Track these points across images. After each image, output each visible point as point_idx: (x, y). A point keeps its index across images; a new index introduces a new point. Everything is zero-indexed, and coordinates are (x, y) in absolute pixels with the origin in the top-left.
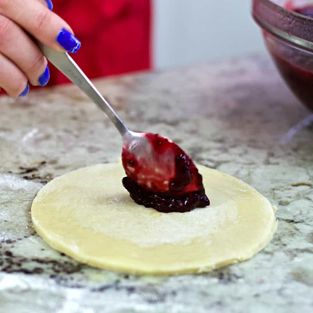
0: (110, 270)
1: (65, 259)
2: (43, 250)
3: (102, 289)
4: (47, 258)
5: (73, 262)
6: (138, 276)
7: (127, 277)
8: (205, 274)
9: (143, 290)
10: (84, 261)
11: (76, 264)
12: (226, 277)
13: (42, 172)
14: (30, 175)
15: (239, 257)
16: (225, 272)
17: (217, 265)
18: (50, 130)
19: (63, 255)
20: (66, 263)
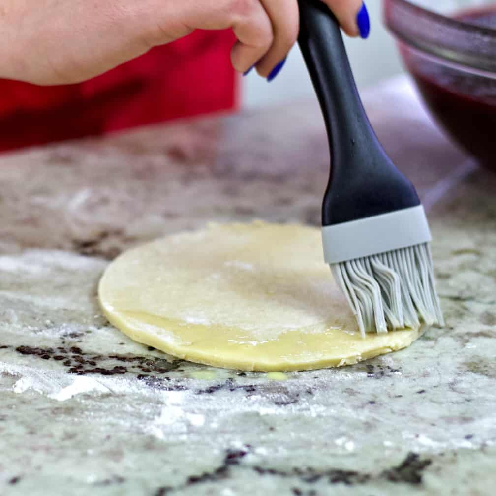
0: (220, 366)
1: (154, 354)
2: (122, 344)
3: (210, 391)
4: (130, 354)
5: (166, 357)
6: (257, 371)
7: (242, 374)
8: (347, 367)
9: (267, 389)
10: (182, 357)
11: (170, 361)
12: (377, 370)
13: (105, 246)
14: (89, 250)
15: (393, 345)
16: (375, 364)
17: (363, 355)
18: (106, 192)
19: (151, 349)
20: (157, 359)
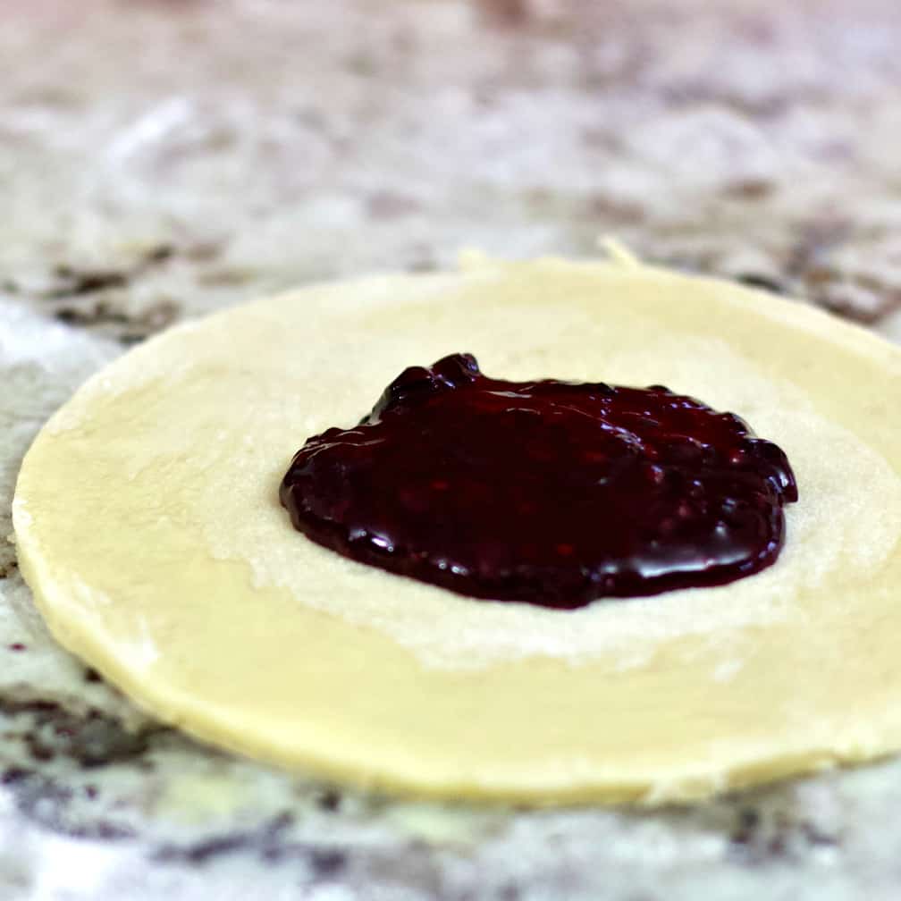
0: (269, 763)
1: (95, 697)
2: (18, 647)
3: (201, 854)
4: (23, 686)
5: (124, 713)
6: (381, 800)
7: (330, 801)
8: (676, 813)
9: (383, 867)
10: (168, 717)
11: (131, 727)
12: (767, 831)
13: (137, 298)
14: (85, 304)
16: (767, 810)
17: (735, 776)
18: (240, 111)
19: (93, 677)
20: (94, 714)
